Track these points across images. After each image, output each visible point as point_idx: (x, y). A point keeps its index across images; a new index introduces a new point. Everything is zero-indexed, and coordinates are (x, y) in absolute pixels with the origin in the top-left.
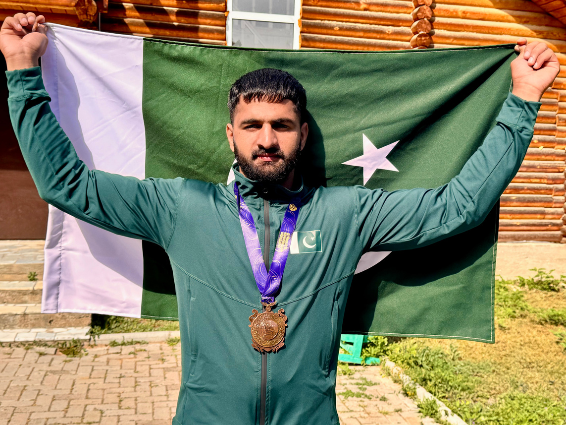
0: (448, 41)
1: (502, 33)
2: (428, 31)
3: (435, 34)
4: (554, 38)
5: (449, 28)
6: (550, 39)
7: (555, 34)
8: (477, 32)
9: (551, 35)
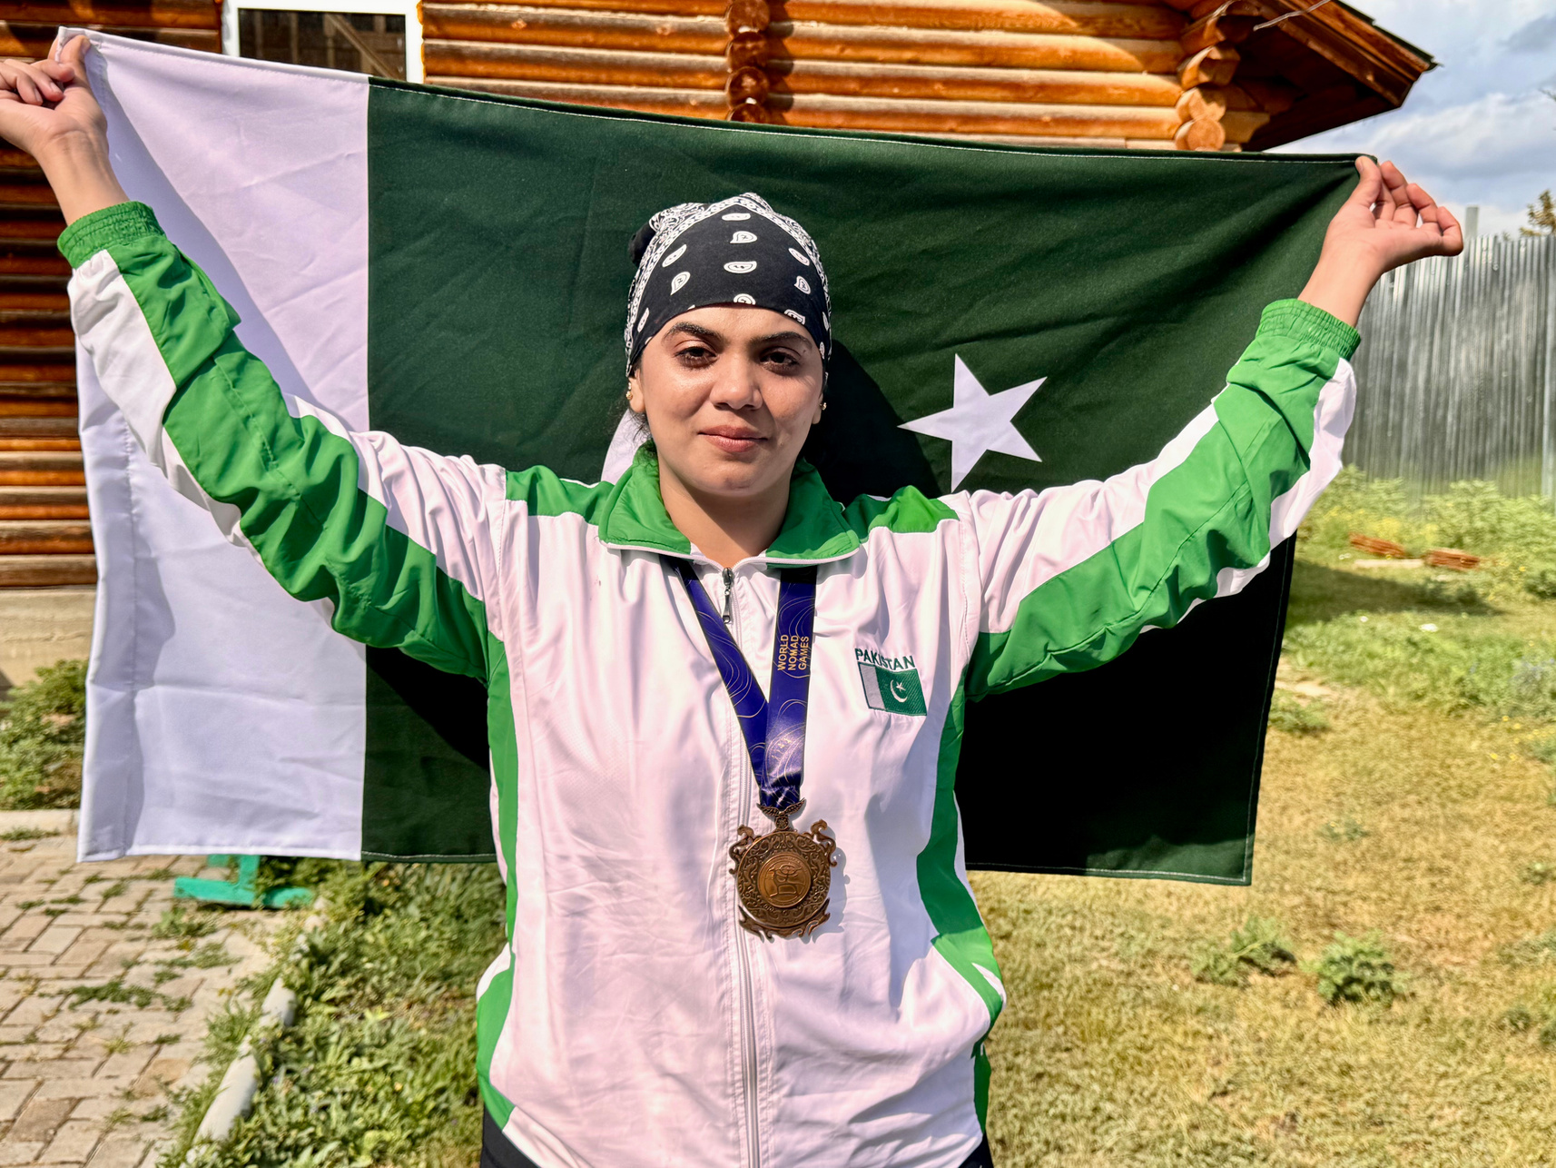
0: (829, 51)
1: (980, 25)
2: (762, 23)
3: (794, 34)
4: (1127, 32)
5: (831, 16)
6: (1117, 36)
7: (1128, 21)
8: (910, 26)
9: (1120, 26)
